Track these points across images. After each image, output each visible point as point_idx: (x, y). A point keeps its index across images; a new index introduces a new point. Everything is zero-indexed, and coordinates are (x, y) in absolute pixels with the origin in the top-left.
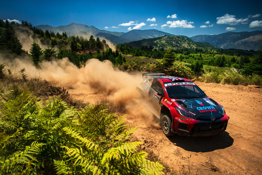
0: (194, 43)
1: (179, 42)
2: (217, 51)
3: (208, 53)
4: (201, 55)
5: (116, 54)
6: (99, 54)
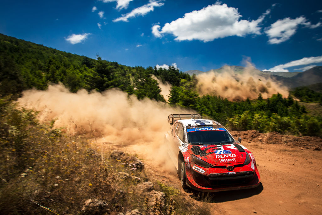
5: (289, 102)
6: (261, 102)
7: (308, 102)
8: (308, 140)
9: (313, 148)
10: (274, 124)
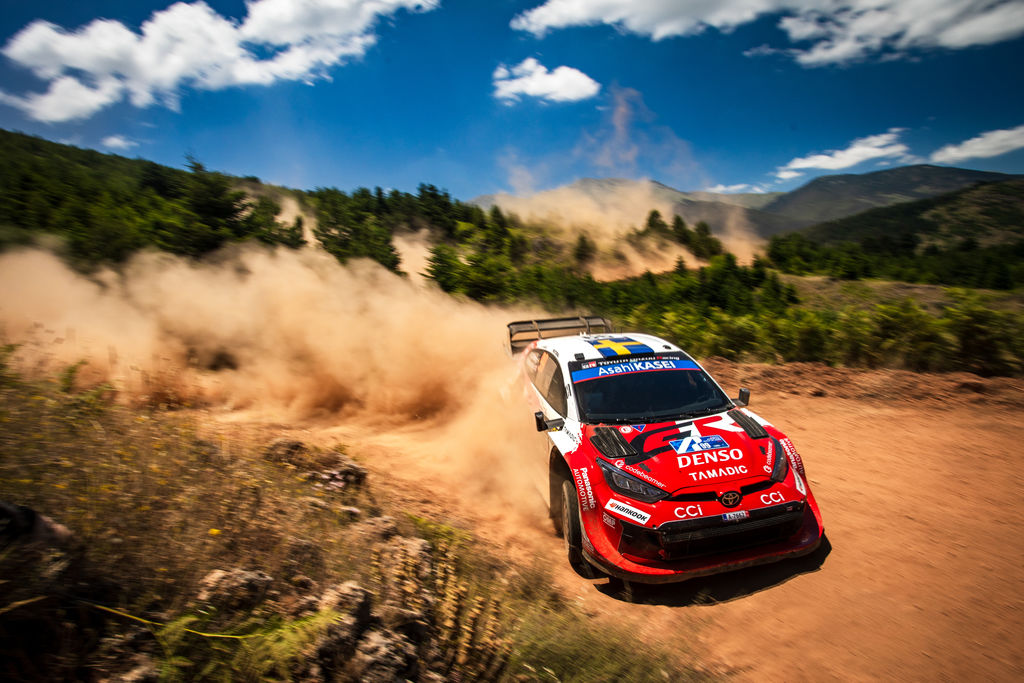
5: (755, 275)
6: (683, 279)
7: (801, 275)
8: (798, 373)
9: (809, 391)
10: (713, 335)
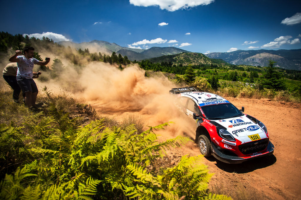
0: (209, 60)
1: (196, 59)
2: (229, 67)
3: (222, 69)
4: (216, 70)
